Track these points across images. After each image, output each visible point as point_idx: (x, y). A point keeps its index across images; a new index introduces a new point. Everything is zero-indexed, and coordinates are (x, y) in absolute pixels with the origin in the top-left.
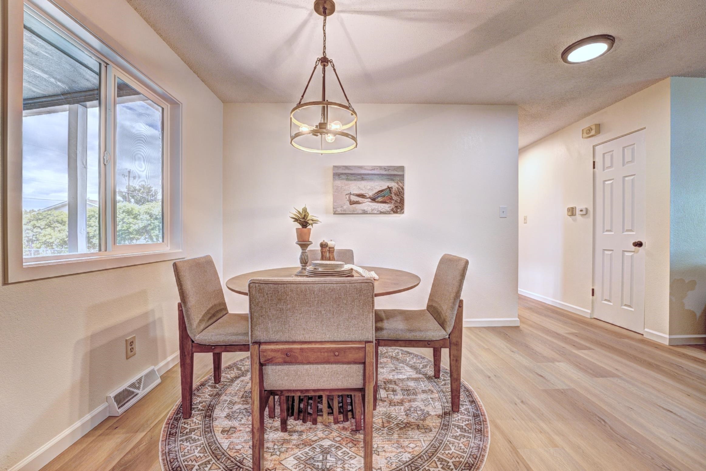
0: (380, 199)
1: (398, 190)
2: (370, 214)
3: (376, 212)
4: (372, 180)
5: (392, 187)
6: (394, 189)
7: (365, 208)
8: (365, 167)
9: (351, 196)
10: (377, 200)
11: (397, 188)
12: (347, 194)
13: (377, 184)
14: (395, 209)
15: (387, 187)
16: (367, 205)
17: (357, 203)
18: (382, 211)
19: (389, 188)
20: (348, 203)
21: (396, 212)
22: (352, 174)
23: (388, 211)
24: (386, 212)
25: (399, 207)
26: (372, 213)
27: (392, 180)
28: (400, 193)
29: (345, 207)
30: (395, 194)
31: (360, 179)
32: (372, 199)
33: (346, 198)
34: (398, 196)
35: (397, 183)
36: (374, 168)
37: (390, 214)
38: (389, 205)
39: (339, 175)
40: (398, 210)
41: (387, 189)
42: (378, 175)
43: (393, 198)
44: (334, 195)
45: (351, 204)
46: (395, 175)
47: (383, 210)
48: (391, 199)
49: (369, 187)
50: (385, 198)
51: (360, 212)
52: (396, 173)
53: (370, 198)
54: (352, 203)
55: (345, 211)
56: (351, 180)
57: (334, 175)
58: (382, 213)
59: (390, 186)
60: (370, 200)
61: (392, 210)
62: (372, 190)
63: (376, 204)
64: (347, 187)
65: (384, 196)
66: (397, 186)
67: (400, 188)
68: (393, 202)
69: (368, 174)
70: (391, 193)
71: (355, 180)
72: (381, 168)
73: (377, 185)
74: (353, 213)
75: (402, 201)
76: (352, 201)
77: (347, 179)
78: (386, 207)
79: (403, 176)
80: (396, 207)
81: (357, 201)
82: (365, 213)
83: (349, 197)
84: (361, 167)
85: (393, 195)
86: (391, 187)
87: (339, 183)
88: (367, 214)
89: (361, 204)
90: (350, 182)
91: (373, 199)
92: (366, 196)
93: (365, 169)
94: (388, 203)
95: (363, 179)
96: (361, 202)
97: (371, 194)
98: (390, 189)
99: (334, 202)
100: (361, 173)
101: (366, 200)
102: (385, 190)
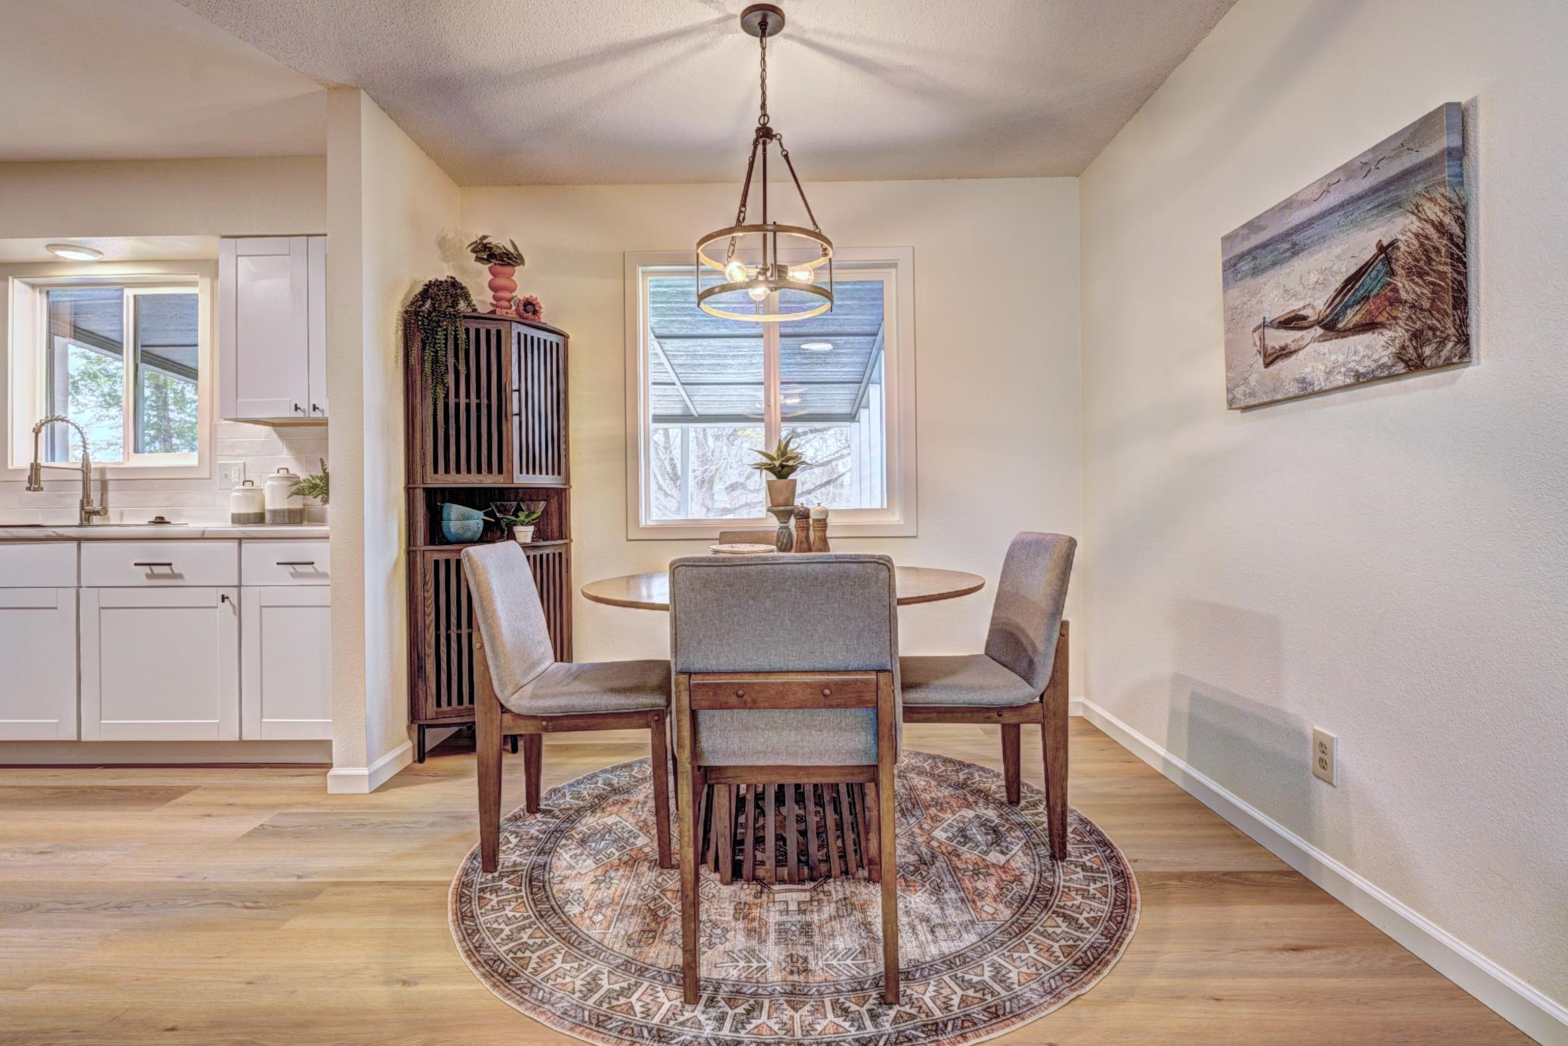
0: (1352, 317)
1: (1422, 245)
2: (1322, 391)
3: (1340, 380)
5: (1397, 240)
6: (1403, 248)
7: (1308, 371)
8: (1300, 198)
9: (1267, 330)
10: (1340, 326)
11: (1417, 236)
12: (1254, 331)
13: (1340, 249)
14: (1411, 350)
15: (1374, 251)
16: (1312, 356)
17: (1283, 353)
18: (1362, 370)
19: (1381, 248)
20: (1260, 361)
21: (1416, 365)
22: (1264, 246)
23: (1382, 367)
24: (1377, 373)
25: (1428, 335)
26: (1329, 386)
27: (1396, 204)
29: (1253, 380)
30: (1410, 272)
31: (1287, 254)
32: (1326, 328)
33: (1255, 344)
34: (1421, 275)
35: (1417, 211)
36: (1327, 184)
37: (1392, 377)
38: (1388, 334)
39: (1235, 265)
40: (1427, 351)
41: (1375, 257)
42: (1342, 206)
43: (1404, 295)
44: (1227, 344)
45: (1266, 365)
47: (1367, 362)
48: (1396, 300)
49: (1313, 278)
50: (1370, 306)
51: (1293, 389)
52: (1406, 162)
53: (1319, 323)
54: (1272, 358)
55: (1253, 394)
56: (1265, 270)
58: (1362, 379)
59: (1385, 242)
60: (1319, 331)
61: (1402, 355)
62: (1324, 284)
63: (1340, 342)
64: (1254, 301)
65: (1365, 298)
66: (1415, 224)
67: (1431, 231)
68: (1403, 313)
69: (1309, 223)
70: (1392, 273)
71: (1274, 264)
72: (1348, 171)
73: (1339, 257)
74: (1276, 399)
75: (1442, 297)
76: (1270, 351)
77: (1256, 272)
78: (1377, 347)
80: (1416, 335)
81: (1283, 349)
82: (1306, 392)
83: (1262, 339)
84: (1287, 206)
85: (1401, 282)
86: (1394, 245)
87: (1235, 295)
88: (1314, 393)
89: (1294, 357)
90: (1261, 279)
91: (1330, 326)
92: (1304, 318)
93: (1303, 204)
94: (1382, 325)
95: (1296, 250)
96: (1293, 347)
97: (1317, 304)
98: (1390, 252)
99: (1229, 367)
100: (1290, 225)
101: (1308, 335)
102: (1368, 265)
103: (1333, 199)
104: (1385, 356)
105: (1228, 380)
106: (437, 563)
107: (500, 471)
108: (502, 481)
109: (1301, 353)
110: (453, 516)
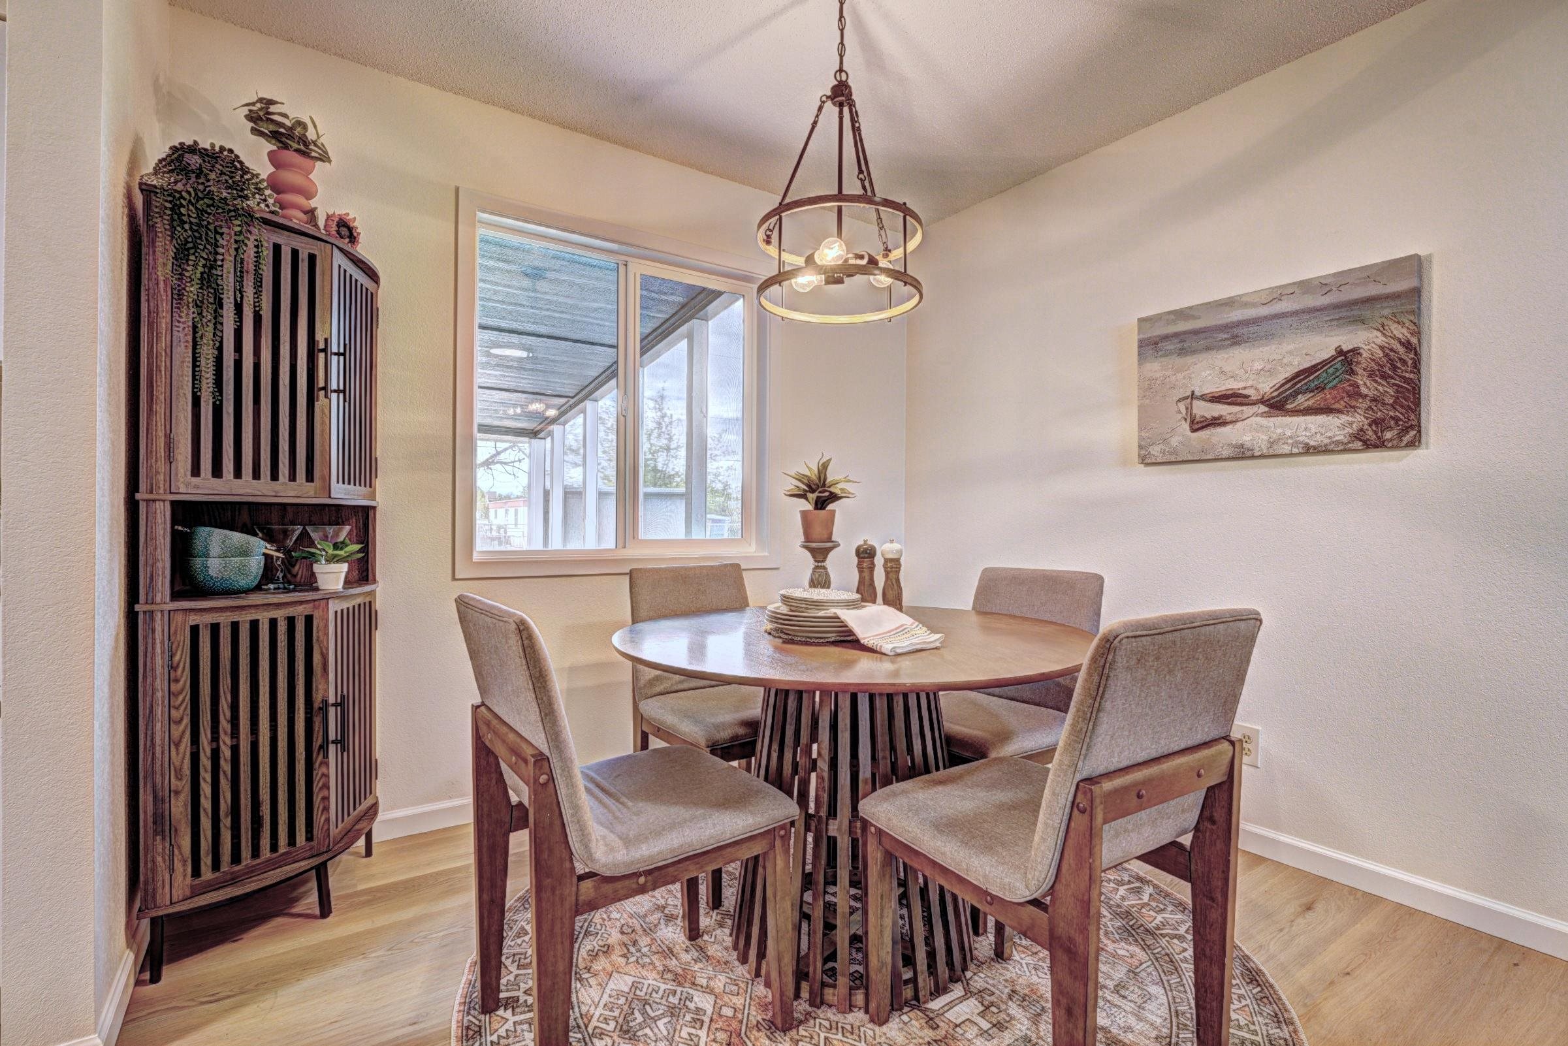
0: (1304, 401)
1: (1386, 355)
2: (1262, 456)
3: (1286, 449)
4: (1269, 337)
5: (1359, 348)
6: (1365, 355)
7: (1247, 439)
8: (1244, 299)
9: (1194, 402)
10: (1289, 407)
11: (1382, 348)
12: (1180, 400)
13: (1291, 347)
14: (1370, 433)
15: (1333, 353)
17: (1217, 422)
18: (1312, 443)
19: (1340, 352)
20: (1186, 426)
22: (1196, 332)
23: (1338, 443)
24: (1330, 448)
25: (1396, 425)
26: (1271, 452)
27: (1361, 321)
28: (1404, 366)
29: (1175, 441)
30: (1371, 375)
31: (1226, 343)
32: (1271, 406)
33: (1180, 412)
34: (1385, 377)
35: (1382, 328)
36: (1279, 293)
37: (1347, 451)
38: (1344, 418)
39: (1156, 343)
40: (1388, 435)
41: (1333, 358)
42: (1296, 313)
43: (1364, 390)
44: (1141, 408)
45: (1193, 431)
46: (1369, 301)
47: (1318, 437)
48: (1356, 394)
49: (1258, 366)
50: (1326, 394)
52: (1372, 289)
53: (1262, 401)
54: (1198, 425)
55: (1174, 452)
56: (1194, 352)
57: (1140, 347)
58: (1309, 450)
59: (1345, 348)
60: (1263, 408)
61: (1359, 436)
62: (1272, 372)
63: (1288, 420)
64: (1180, 376)
65: (1320, 389)
66: (1380, 339)
67: (1396, 346)
68: (1363, 404)
69: (1255, 321)
70: (1352, 372)
71: (1208, 349)
72: (1305, 286)
73: (1290, 353)
75: (1410, 398)
76: (1198, 419)
77: (1182, 352)
78: (1331, 427)
79: (1415, 297)
80: (1375, 422)
81: (1214, 419)
82: (1242, 454)
83: (1189, 409)
84: (1229, 303)
85: (1361, 379)
86: (1355, 351)
87: (1154, 368)
88: (1253, 457)
89: (1229, 427)
90: (1189, 360)
91: (1277, 405)
92: (1247, 397)
93: (1246, 305)
94: (1339, 411)
95: (1236, 341)
96: (1229, 418)
97: (1267, 386)
98: (1347, 355)
99: (1142, 427)
100: (1230, 320)
101: (1248, 410)
102: (1324, 363)
103: (1286, 306)
105: (1141, 438)
106: (195, 630)
107: (310, 477)
108: (312, 493)
109: (1239, 424)
110: (215, 549)
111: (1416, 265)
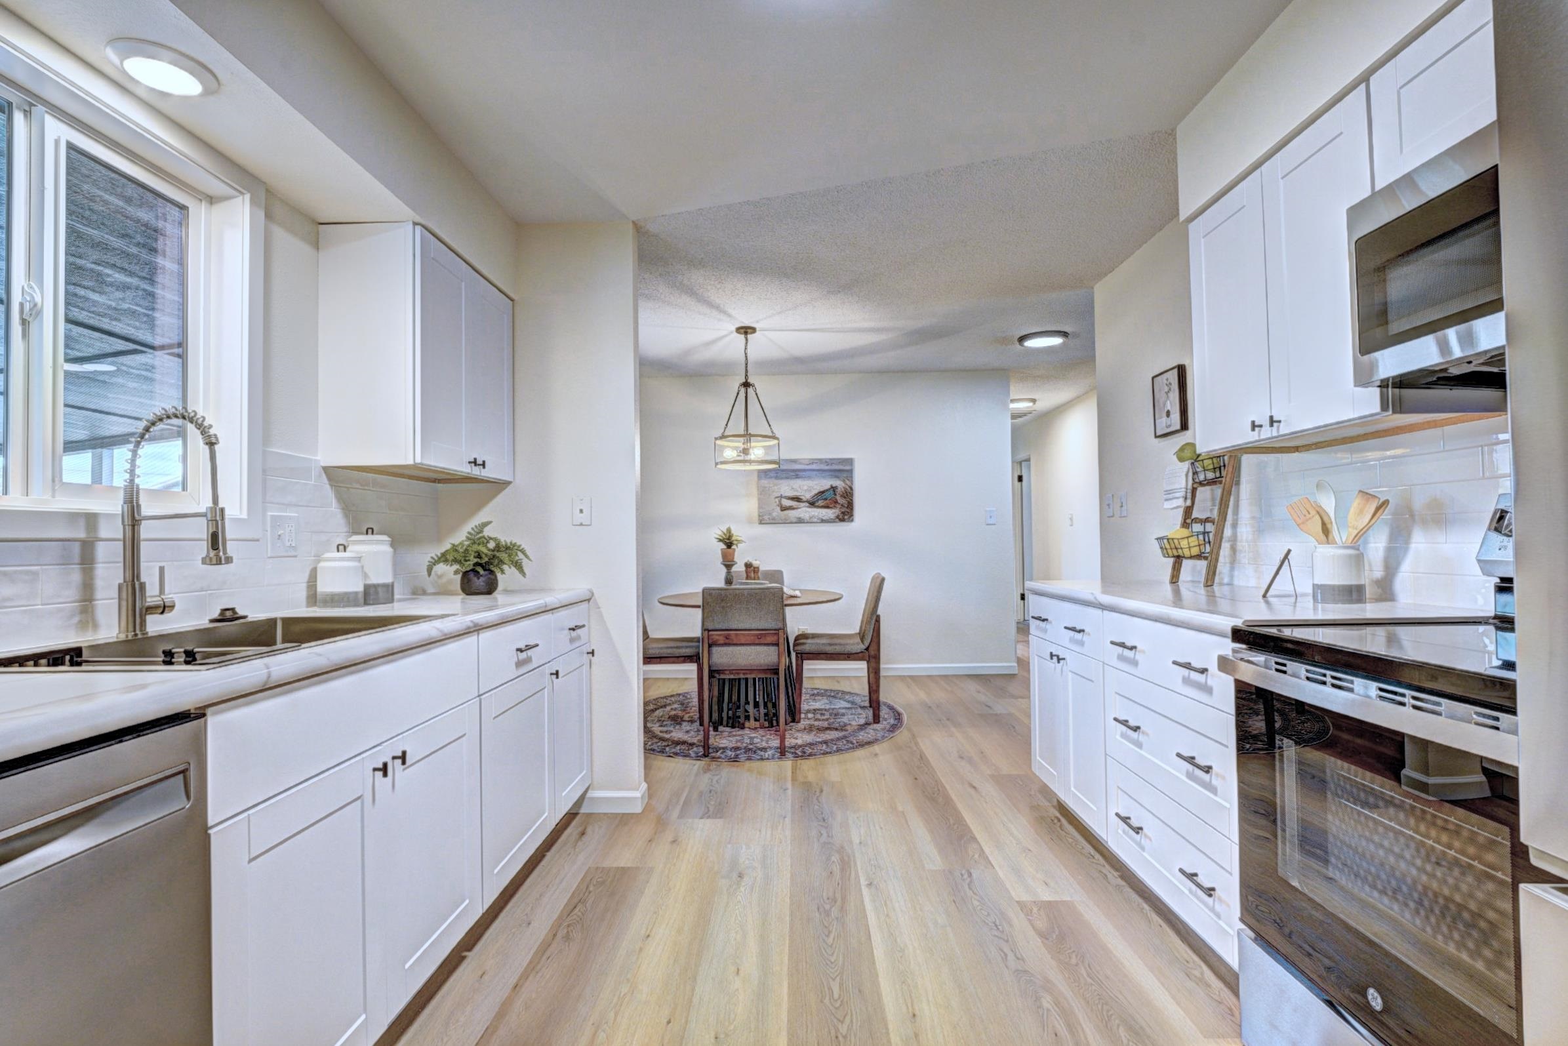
0: (820, 503)
1: (845, 490)
2: (807, 523)
3: (815, 520)
4: (809, 478)
6: (839, 489)
7: (802, 516)
8: (799, 461)
9: (782, 499)
10: (817, 504)
11: (844, 487)
12: (776, 497)
13: (817, 482)
14: (841, 516)
15: (829, 487)
16: (805, 512)
17: (791, 508)
18: (823, 519)
19: (832, 487)
20: (779, 508)
21: (842, 520)
22: (782, 471)
23: (832, 519)
24: (830, 521)
25: (847, 514)
26: (810, 521)
27: (837, 477)
28: (848, 495)
29: (774, 514)
30: (841, 496)
31: (794, 477)
32: (810, 504)
33: (776, 502)
34: (845, 498)
35: (844, 481)
36: (813, 461)
37: (834, 522)
38: (833, 511)
39: (766, 472)
40: (846, 517)
41: (830, 489)
42: (817, 470)
43: (839, 501)
44: (759, 499)
45: (782, 510)
46: (840, 471)
47: (825, 517)
48: (836, 502)
49: (805, 488)
50: (827, 501)
51: (794, 520)
52: (841, 467)
53: (807, 501)
54: (784, 509)
55: (774, 519)
56: (782, 478)
57: (759, 472)
58: (823, 521)
59: (834, 486)
60: (807, 505)
61: (837, 517)
62: (810, 491)
63: (815, 509)
64: (776, 488)
65: (826, 499)
66: (843, 485)
67: (847, 487)
68: (839, 506)
69: (804, 470)
70: (835, 495)
71: (788, 478)
72: (821, 461)
73: (816, 485)
74: (785, 522)
75: (850, 505)
76: (783, 506)
77: (776, 478)
78: (829, 513)
79: (851, 471)
80: (843, 513)
81: (790, 506)
82: (800, 521)
83: (780, 501)
84: (794, 461)
85: (838, 498)
86: (836, 487)
87: (765, 482)
88: (804, 523)
89: (796, 510)
90: (780, 481)
91: (812, 504)
92: (801, 499)
93: (800, 464)
94: (831, 508)
95: (797, 477)
96: (795, 507)
97: (808, 496)
98: (834, 488)
99: (760, 507)
100: (794, 468)
101: (802, 505)
102: (827, 490)
103: (814, 467)
104: (833, 516)
105: (759, 512)
109: (799, 510)
111: (850, 461)
